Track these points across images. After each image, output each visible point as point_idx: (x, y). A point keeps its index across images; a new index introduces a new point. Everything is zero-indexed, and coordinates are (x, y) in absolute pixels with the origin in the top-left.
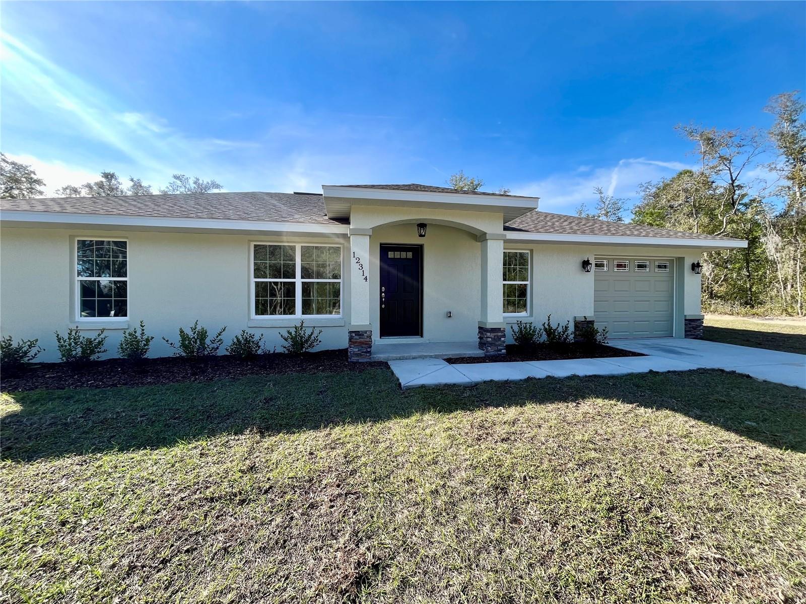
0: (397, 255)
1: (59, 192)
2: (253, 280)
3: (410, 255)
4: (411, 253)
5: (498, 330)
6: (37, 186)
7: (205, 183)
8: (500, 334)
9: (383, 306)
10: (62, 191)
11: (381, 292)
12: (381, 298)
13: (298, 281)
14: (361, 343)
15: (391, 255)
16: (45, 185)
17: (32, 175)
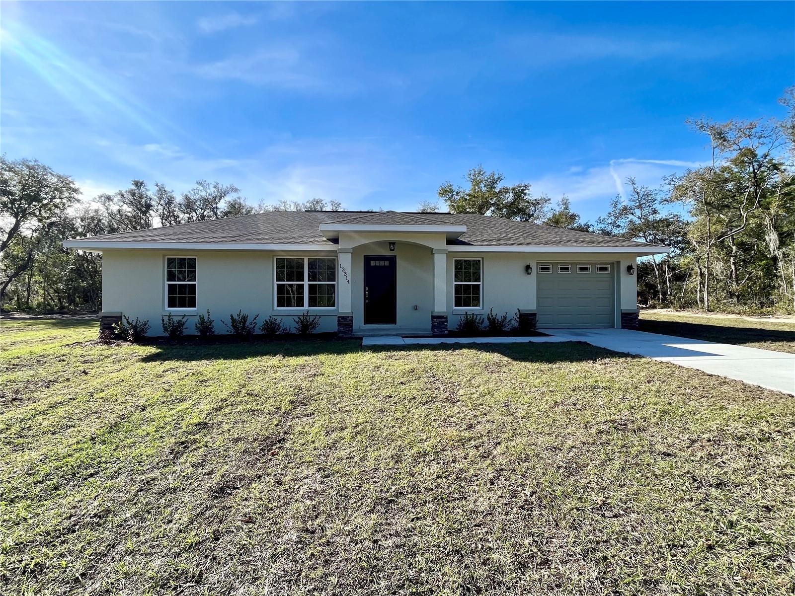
0: (377, 263)
1: (95, 200)
2: (276, 283)
3: (387, 263)
4: (388, 262)
5: (442, 317)
6: (75, 194)
7: (224, 187)
8: (443, 320)
9: (367, 301)
10: (98, 199)
11: (365, 291)
12: (365, 295)
13: (306, 283)
14: (346, 324)
15: (373, 263)
16: (81, 193)
17: (71, 185)
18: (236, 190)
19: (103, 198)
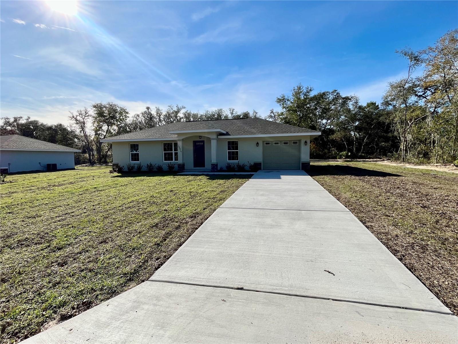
2: (164, 152)
3: (202, 143)
13: (173, 152)
15: (197, 144)
18: (185, 108)
19: (136, 116)
